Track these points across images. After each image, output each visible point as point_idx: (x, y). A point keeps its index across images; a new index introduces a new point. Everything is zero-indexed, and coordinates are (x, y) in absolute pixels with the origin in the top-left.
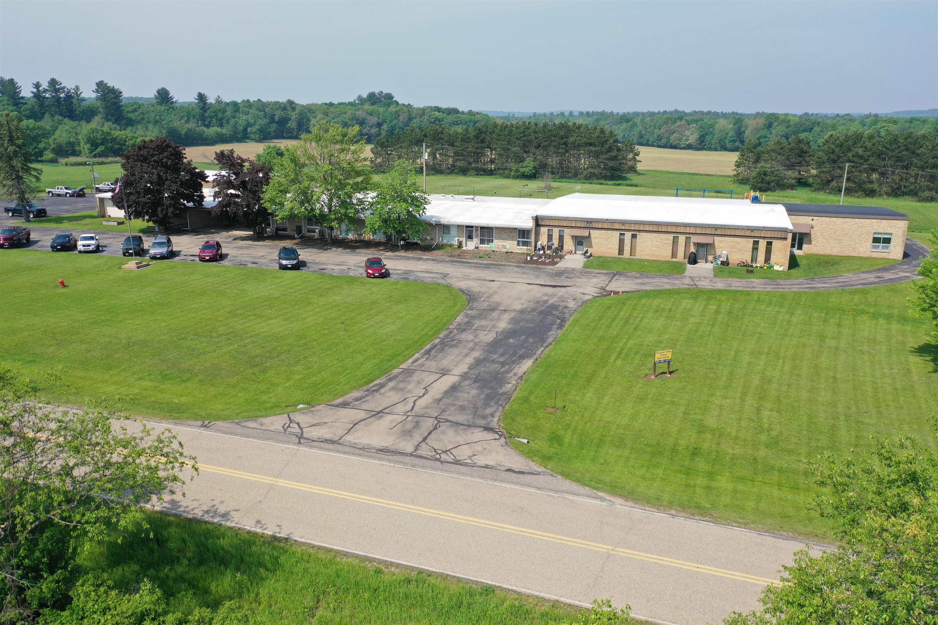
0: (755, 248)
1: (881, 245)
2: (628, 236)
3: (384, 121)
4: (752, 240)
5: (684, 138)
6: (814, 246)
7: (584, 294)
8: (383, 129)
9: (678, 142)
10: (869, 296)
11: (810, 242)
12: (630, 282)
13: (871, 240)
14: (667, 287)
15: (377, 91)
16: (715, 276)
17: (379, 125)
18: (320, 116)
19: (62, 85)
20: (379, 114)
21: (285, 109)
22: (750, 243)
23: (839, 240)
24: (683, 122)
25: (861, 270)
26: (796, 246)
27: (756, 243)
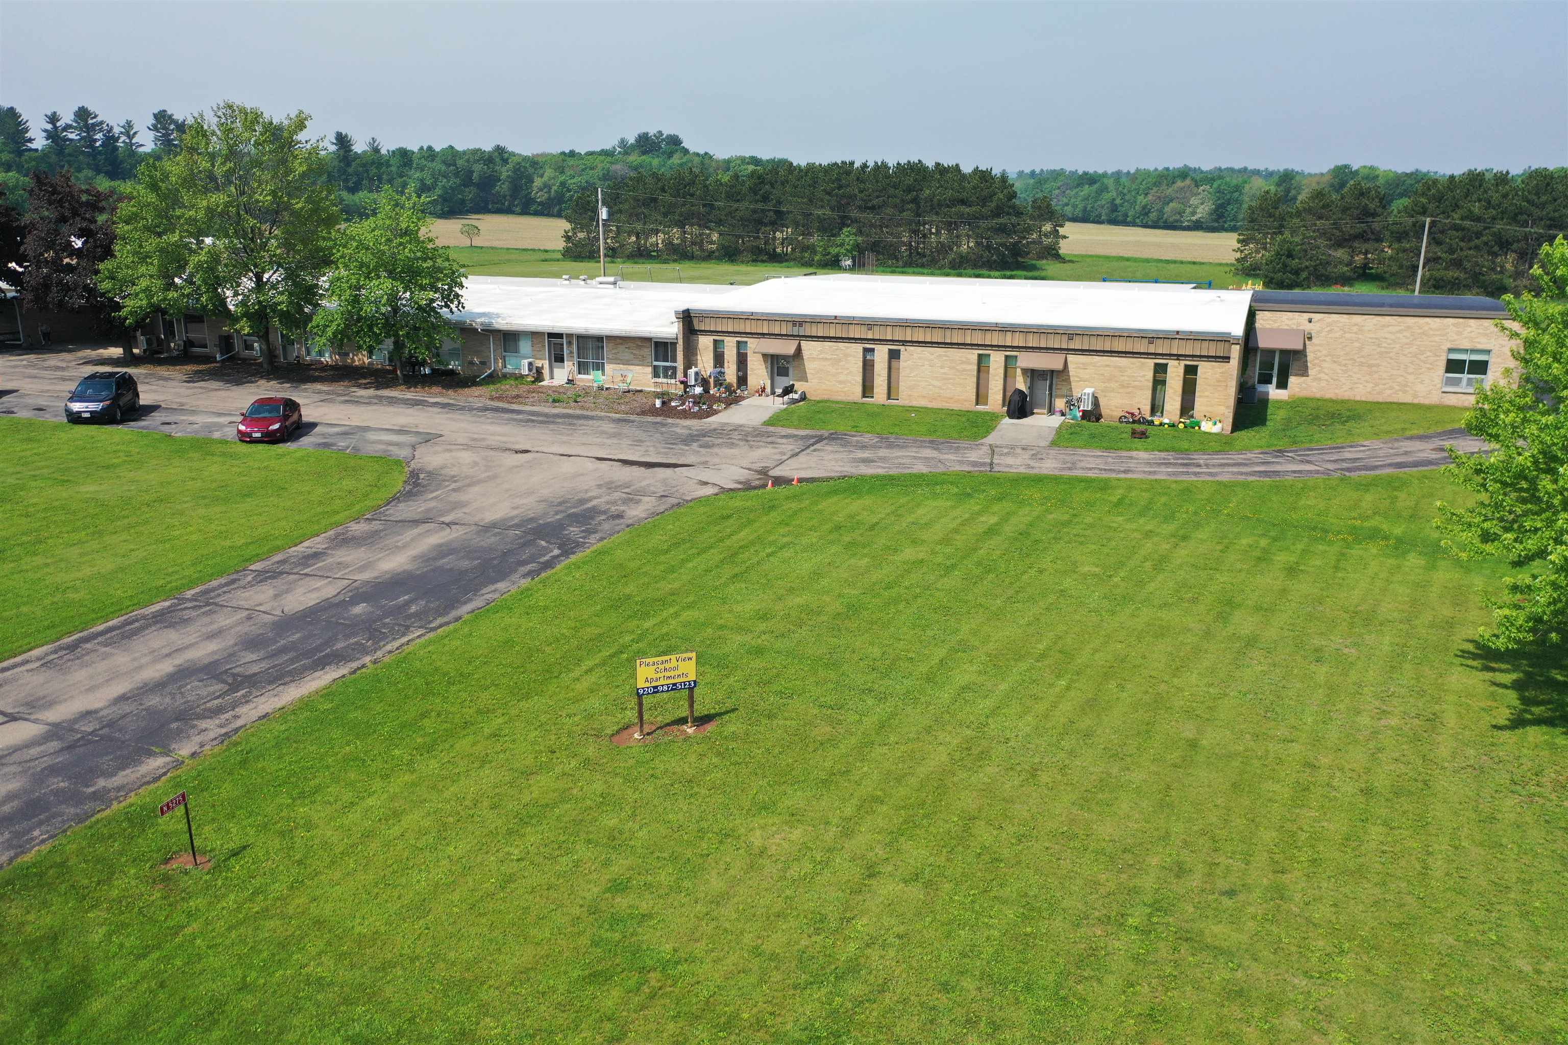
0: (1159, 382)
1: (1465, 377)
2: (881, 354)
4: (1151, 363)
5: (1188, 210)
6: (1315, 379)
7: (706, 483)
9: (1178, 217)
10: (1402, 495)
11: (1304, 372)
12: (844, 455)
13: (1442, 365)
14: (921, 468)
15: (652, 131)
16: (1053, 444)
18: (549, 173)
19: (99, 119)
21: (490, 161)
22: (1145, 370)
23: (1370, 366)
24: (1188, 182)
25: (1408, 433)
26: (1275, 380)
27: (1161, 369)
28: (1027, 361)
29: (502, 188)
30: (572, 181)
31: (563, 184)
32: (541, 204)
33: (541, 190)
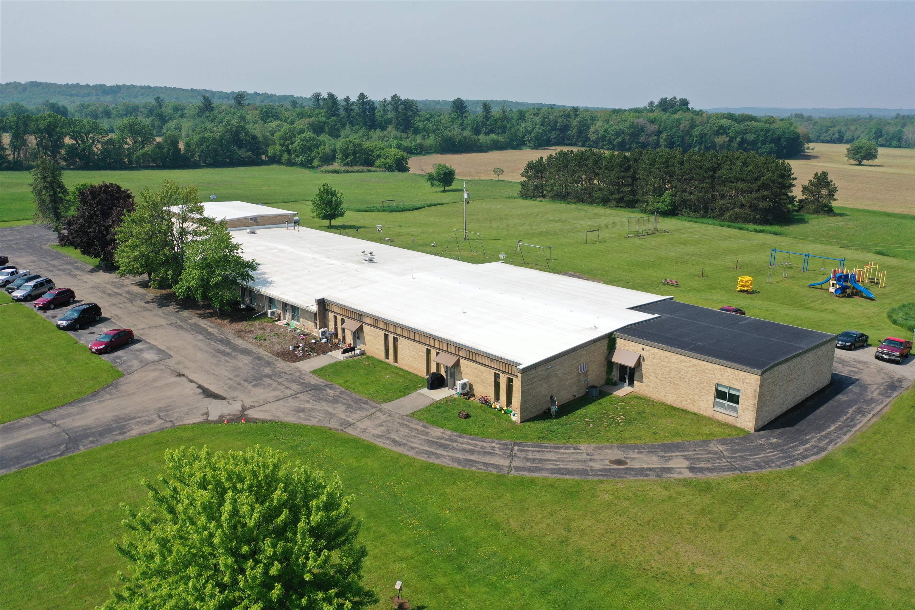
2: (390, 339)
3: (664, 129)
6: (647, 386)
8: (662, 138)
11: (641, 380)
14: (314, 421)
15: (669, 97)
16: (412, 413)
17: (659, 133)
18: (599, 123)
19: (369, 99)
20: (661, 122)
21: (568, 116)
22: (491, 375)
23: (675, 384)
29: (573, 131)
30: (611, 128)
31: (606, 130)
32: (593, 141)
33: (593, 133)
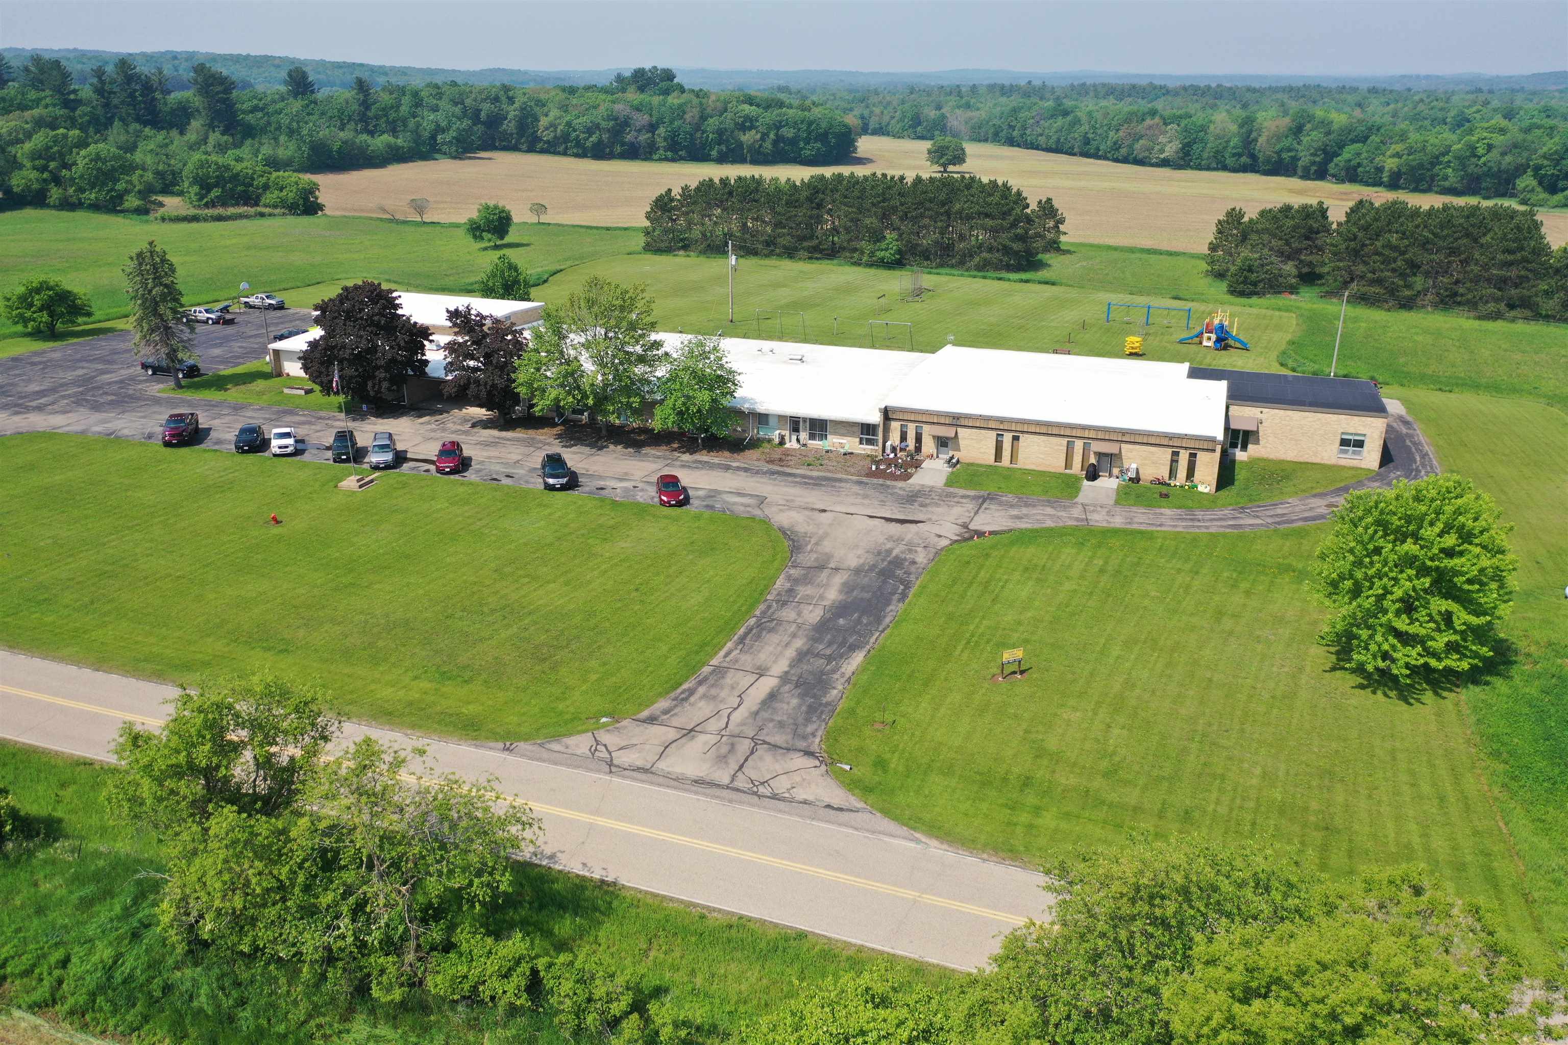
0: (1174, 461)
1: (1351, 449)
2: (1007, 438)
3: (660, 121)
4: (1170, 450)
5: (1157, 147)
7: (940, 536)
8: (659, 135)
9: (1147, 154)
11: (1257, 442)
12: (1003, 513)
13: (1338, 442)
14: (1049, 523)
15: (647, 66)
16: (1117, 502)
17: (652, 128)
18: (554, 113)
20: (651, 109)
21: (496, 99)
22: (1166, 455)
24: (1157, 120)
25: (1315, 491)
26: (1240, 449)
27: (1175, 454)
28: (1097, 447)
30: (578, 121)
31: (569, 124)
32: (548, 142)
33: (547, 129)
